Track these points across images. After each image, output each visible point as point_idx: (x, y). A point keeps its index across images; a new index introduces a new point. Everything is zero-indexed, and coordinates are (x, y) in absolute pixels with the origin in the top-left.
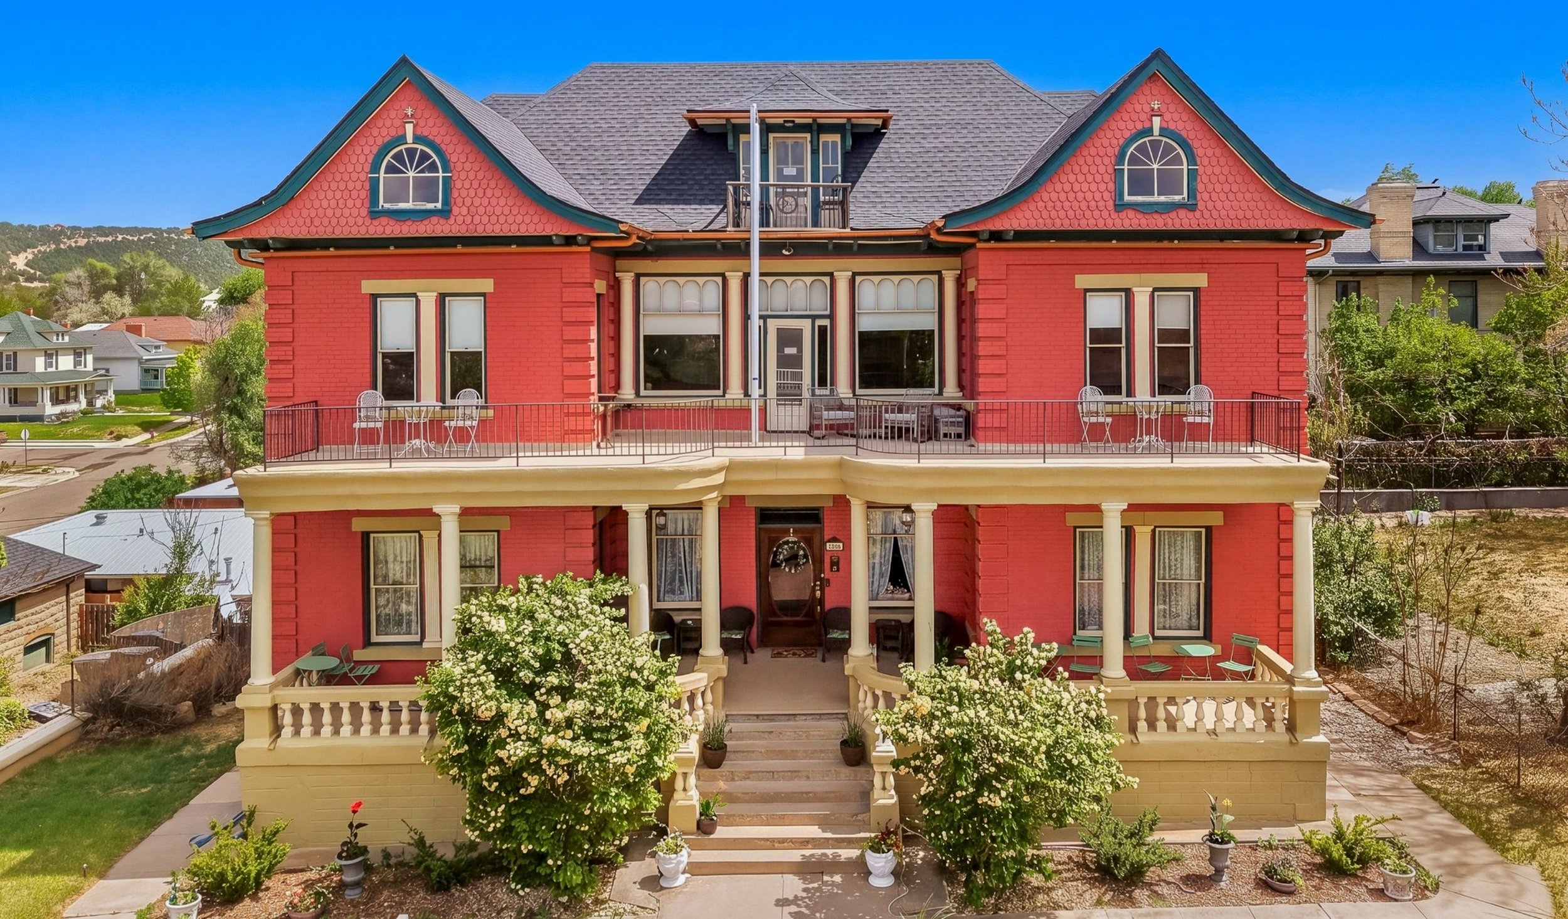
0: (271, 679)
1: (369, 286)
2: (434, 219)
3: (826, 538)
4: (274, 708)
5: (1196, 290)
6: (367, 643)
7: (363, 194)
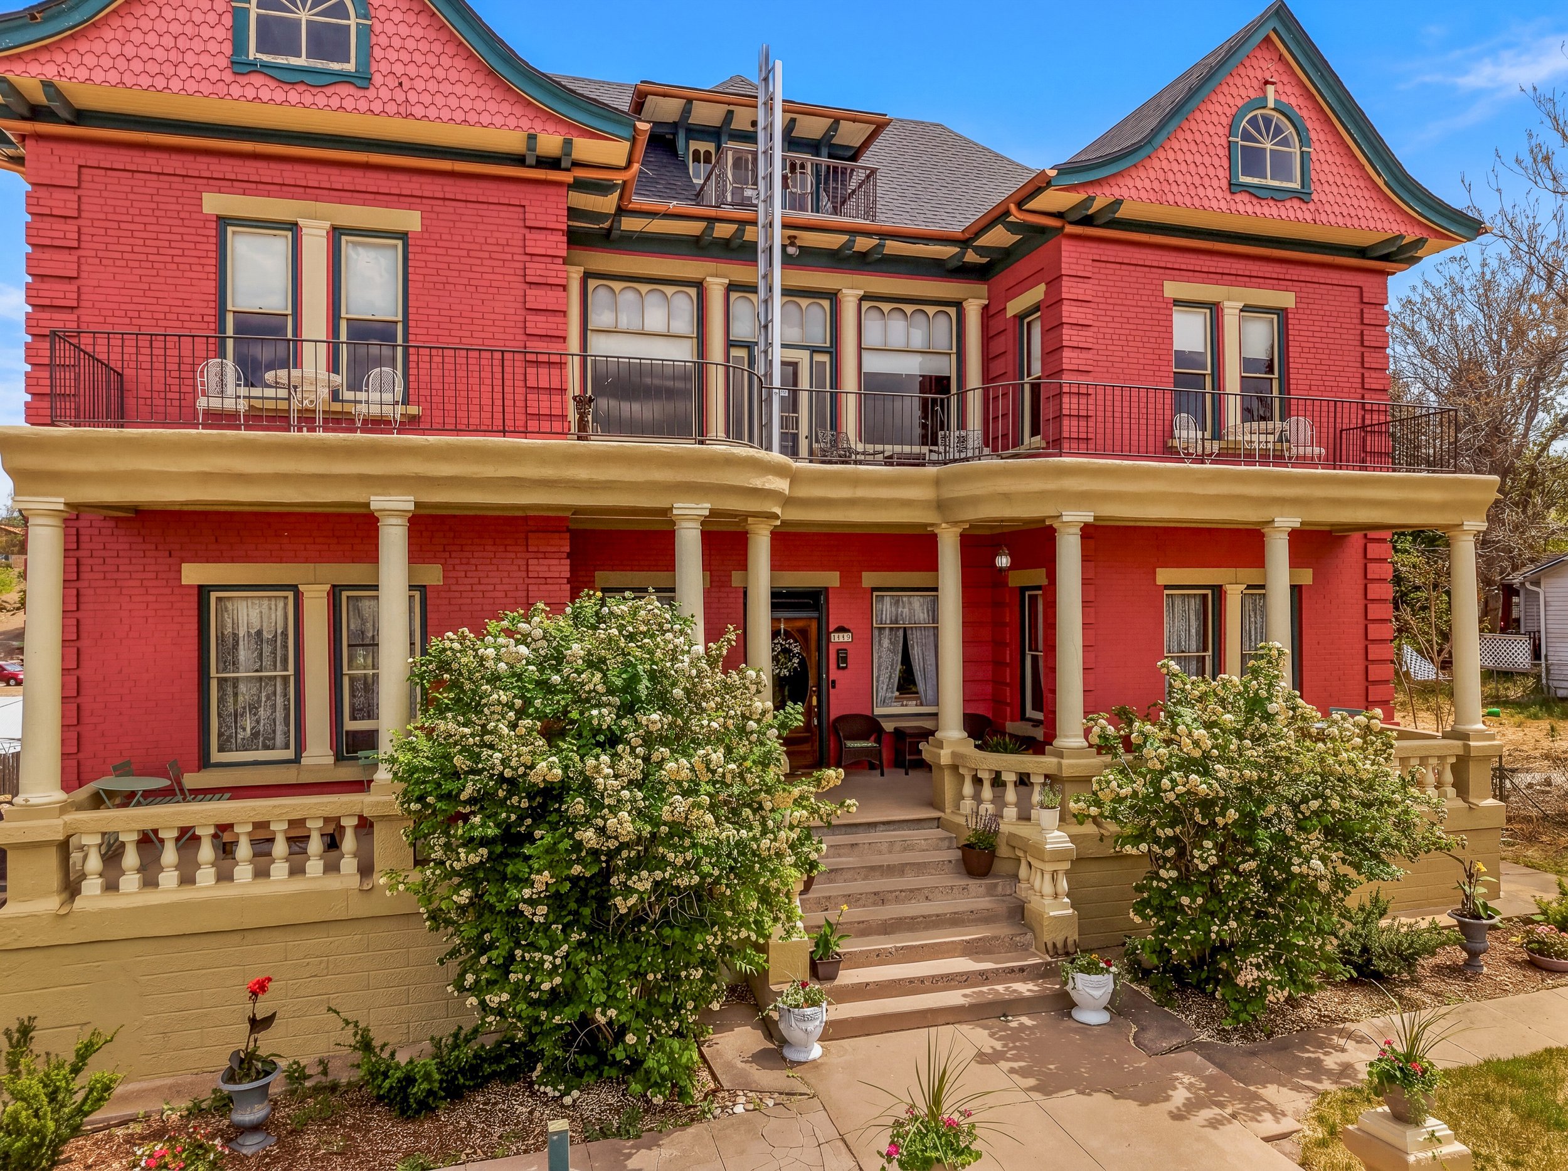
0: (59, 796)
1: (214, 203)
2: (343, 90)
3: (832, 628)
4: (64, 847)
5: (1282, 314)
6: (204, 762)
7: (221, 33)
